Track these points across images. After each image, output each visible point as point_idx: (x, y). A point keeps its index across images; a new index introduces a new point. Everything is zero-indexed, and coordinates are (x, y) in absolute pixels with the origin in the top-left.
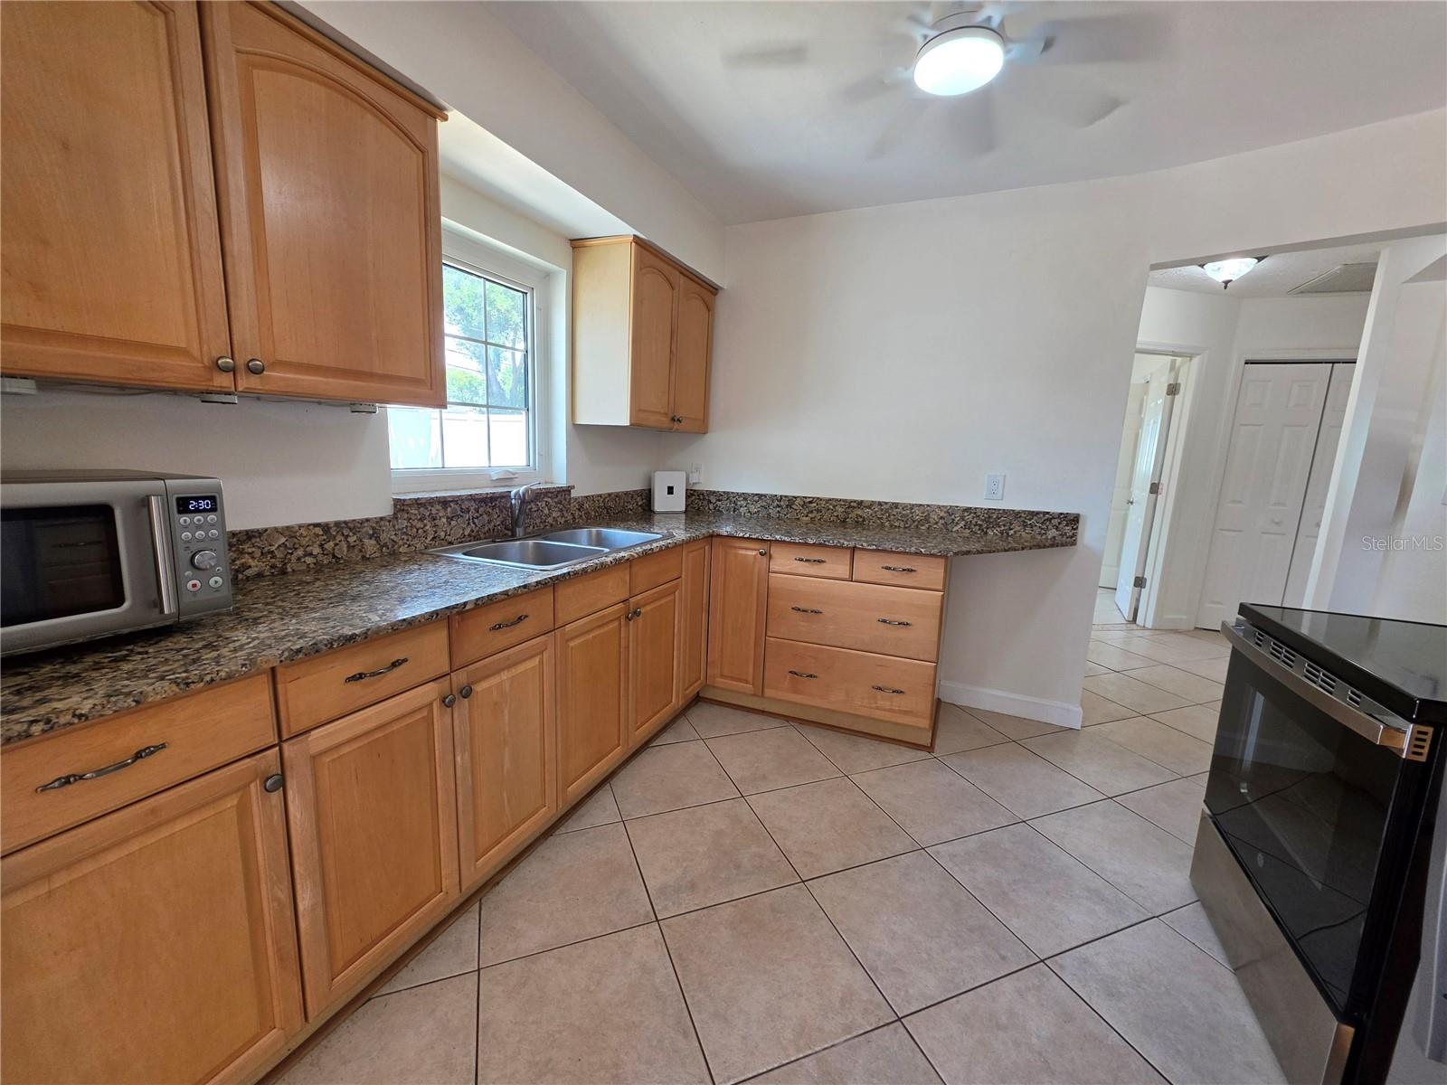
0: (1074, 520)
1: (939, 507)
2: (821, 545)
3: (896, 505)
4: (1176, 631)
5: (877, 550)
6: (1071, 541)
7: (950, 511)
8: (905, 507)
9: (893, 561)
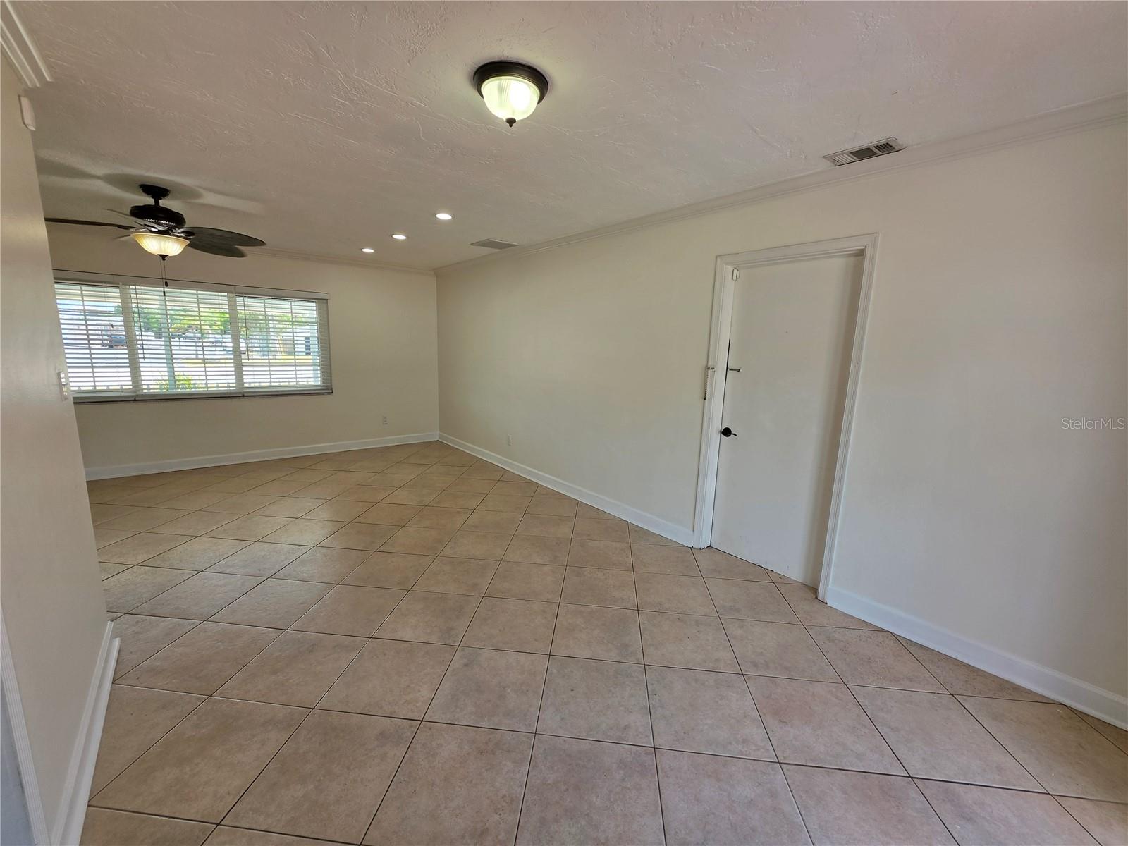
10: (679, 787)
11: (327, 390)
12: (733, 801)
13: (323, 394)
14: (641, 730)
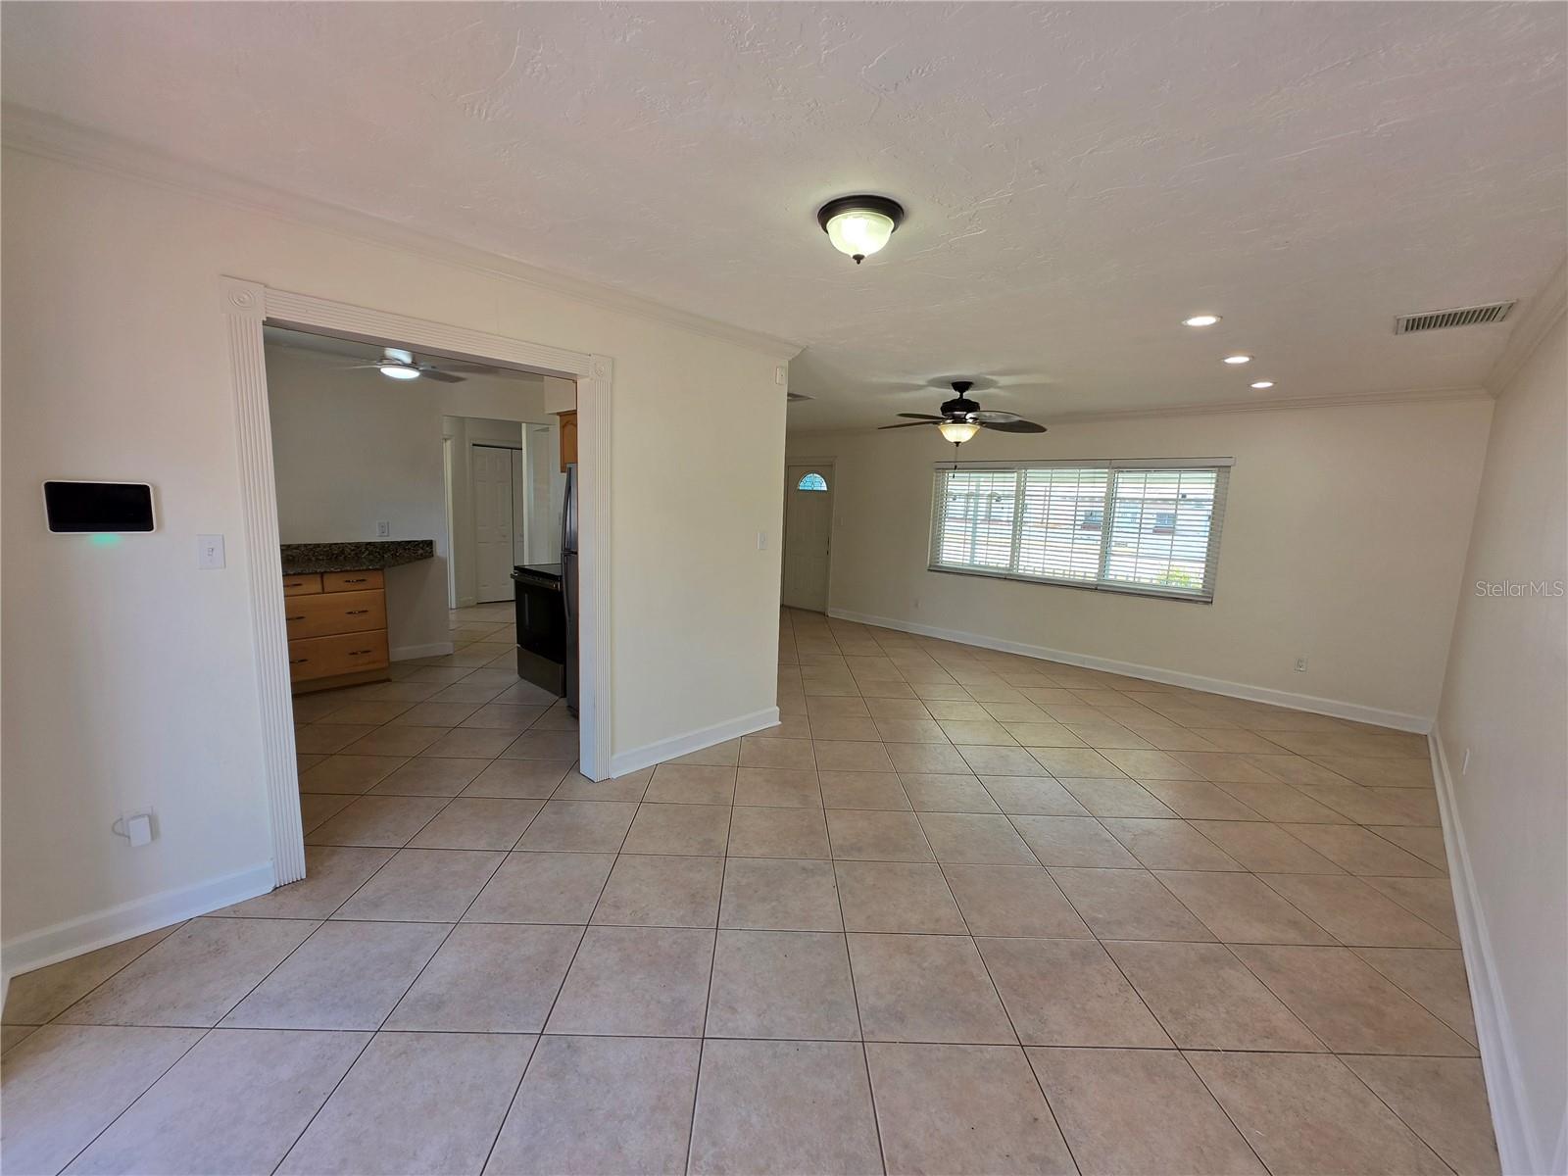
0: (430, 543)
1: (349, 544)
2: (299, 574)
3: (318, 545)
4: (467, 607)
5: (341, 571)
6: (431, 554)
7: (358, 545)
8: (325, 546)
9: (348, 577)
10: (646, 1058)
11: (1205, 599)
12: (621, 1122)
13: (1197, 602)
14: (730, 1024)
